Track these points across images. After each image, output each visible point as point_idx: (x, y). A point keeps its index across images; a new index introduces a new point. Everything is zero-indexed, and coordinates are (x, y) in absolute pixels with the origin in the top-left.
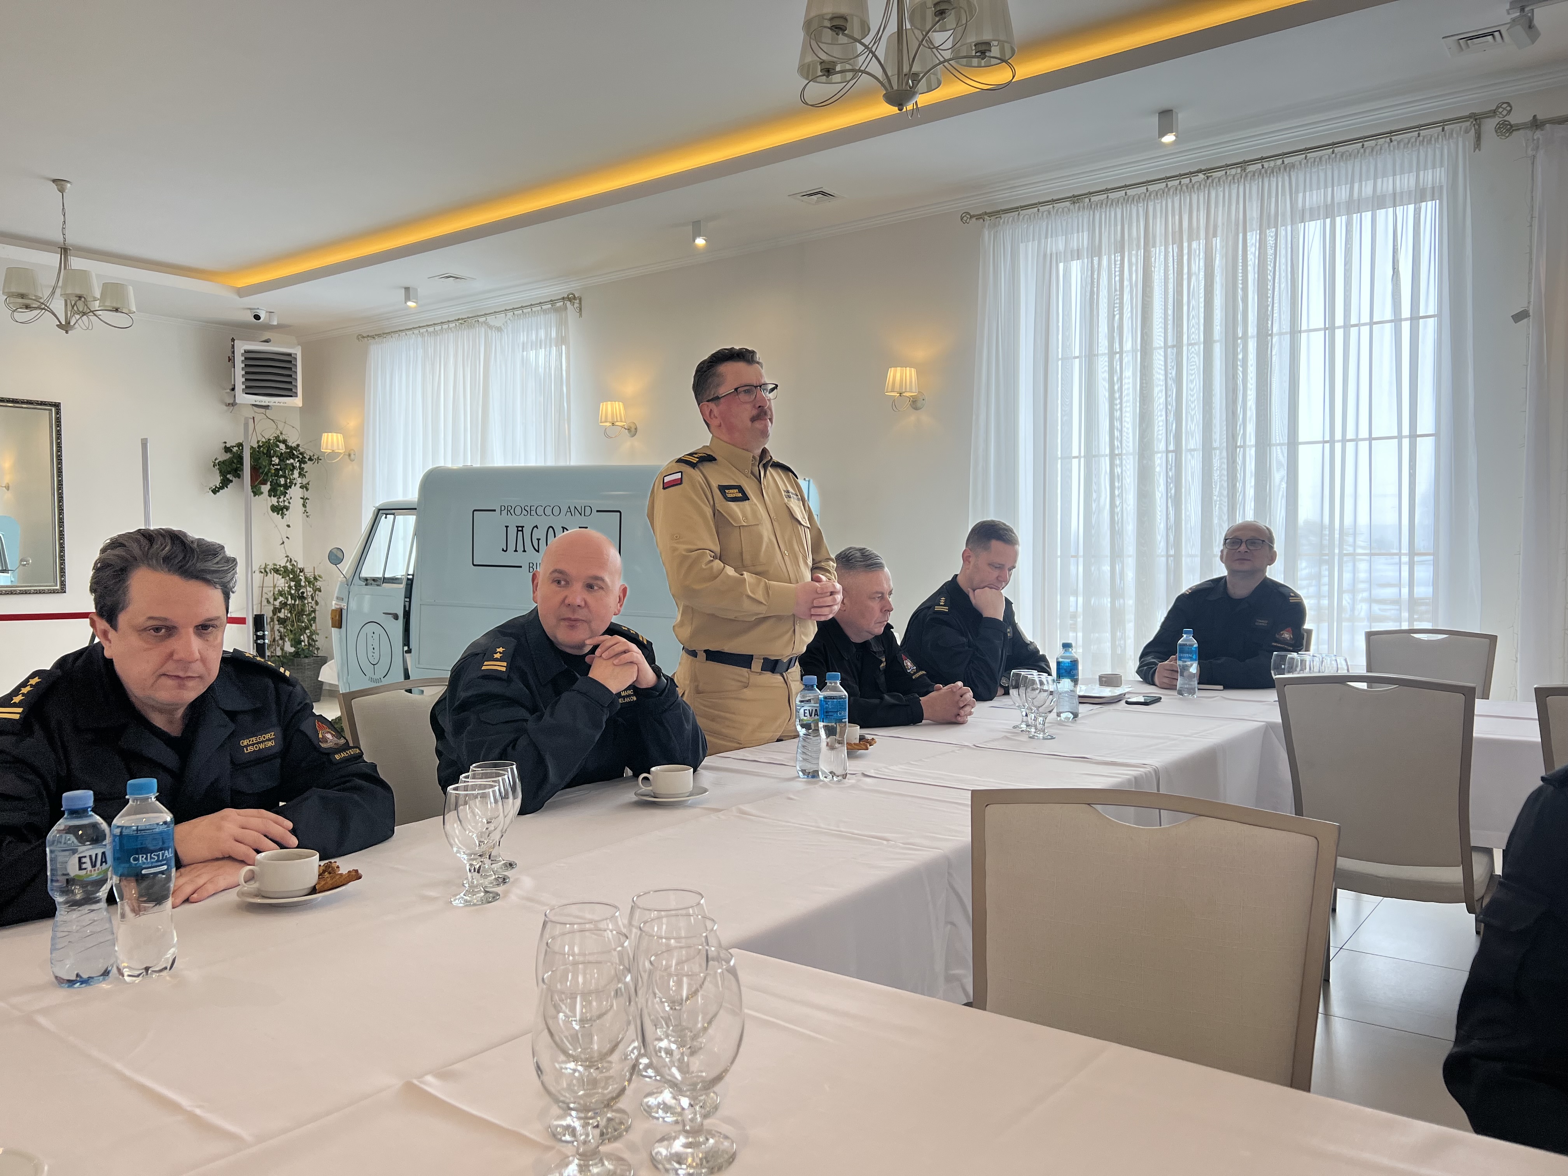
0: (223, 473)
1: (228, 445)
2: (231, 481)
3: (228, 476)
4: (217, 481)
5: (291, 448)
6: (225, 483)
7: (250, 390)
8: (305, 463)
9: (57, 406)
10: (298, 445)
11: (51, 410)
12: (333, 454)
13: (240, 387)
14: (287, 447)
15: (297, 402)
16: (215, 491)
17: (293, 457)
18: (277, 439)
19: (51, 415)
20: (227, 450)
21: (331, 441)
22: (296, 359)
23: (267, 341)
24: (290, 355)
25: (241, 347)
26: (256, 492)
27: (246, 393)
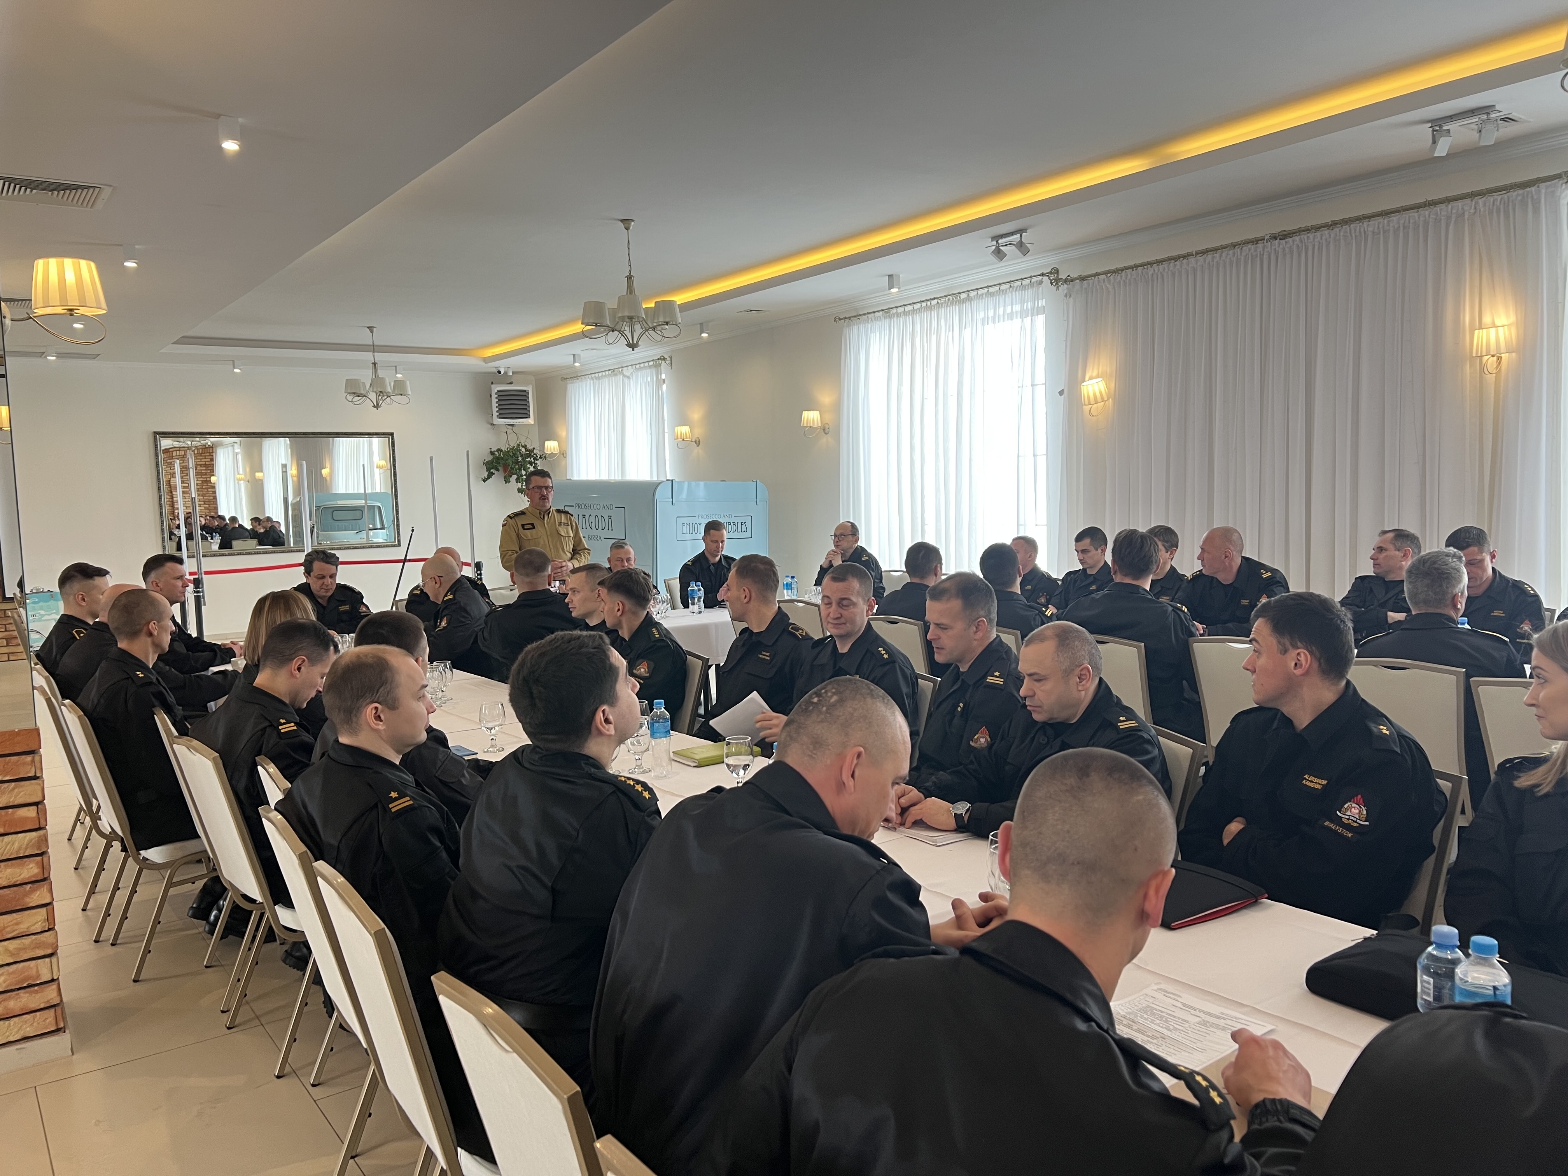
0: (488, 470)
1: (492, 450)
2: (494, 474)
3: (491, 471)
4: (486, 474)
5: (530, 451)
6: (490, 475)
7: (501, 416)
8: (537, 460)
9: (392, 434)
10: (534, 448)
11: (389, 438)
12: (552, 455)
13: (495, 414)
14: (526, 449)
15: (531, 421)
16: (484, 481)
17: (529, 456)
18: (518, 445)
19: (389, 440)
20: (492, 453)
21: (551, 446)
22: (528, 393)
23: (511, 383)
24: (525, 391)
25: (496, 388)
26: (507, 481)
27: (500, 418)
